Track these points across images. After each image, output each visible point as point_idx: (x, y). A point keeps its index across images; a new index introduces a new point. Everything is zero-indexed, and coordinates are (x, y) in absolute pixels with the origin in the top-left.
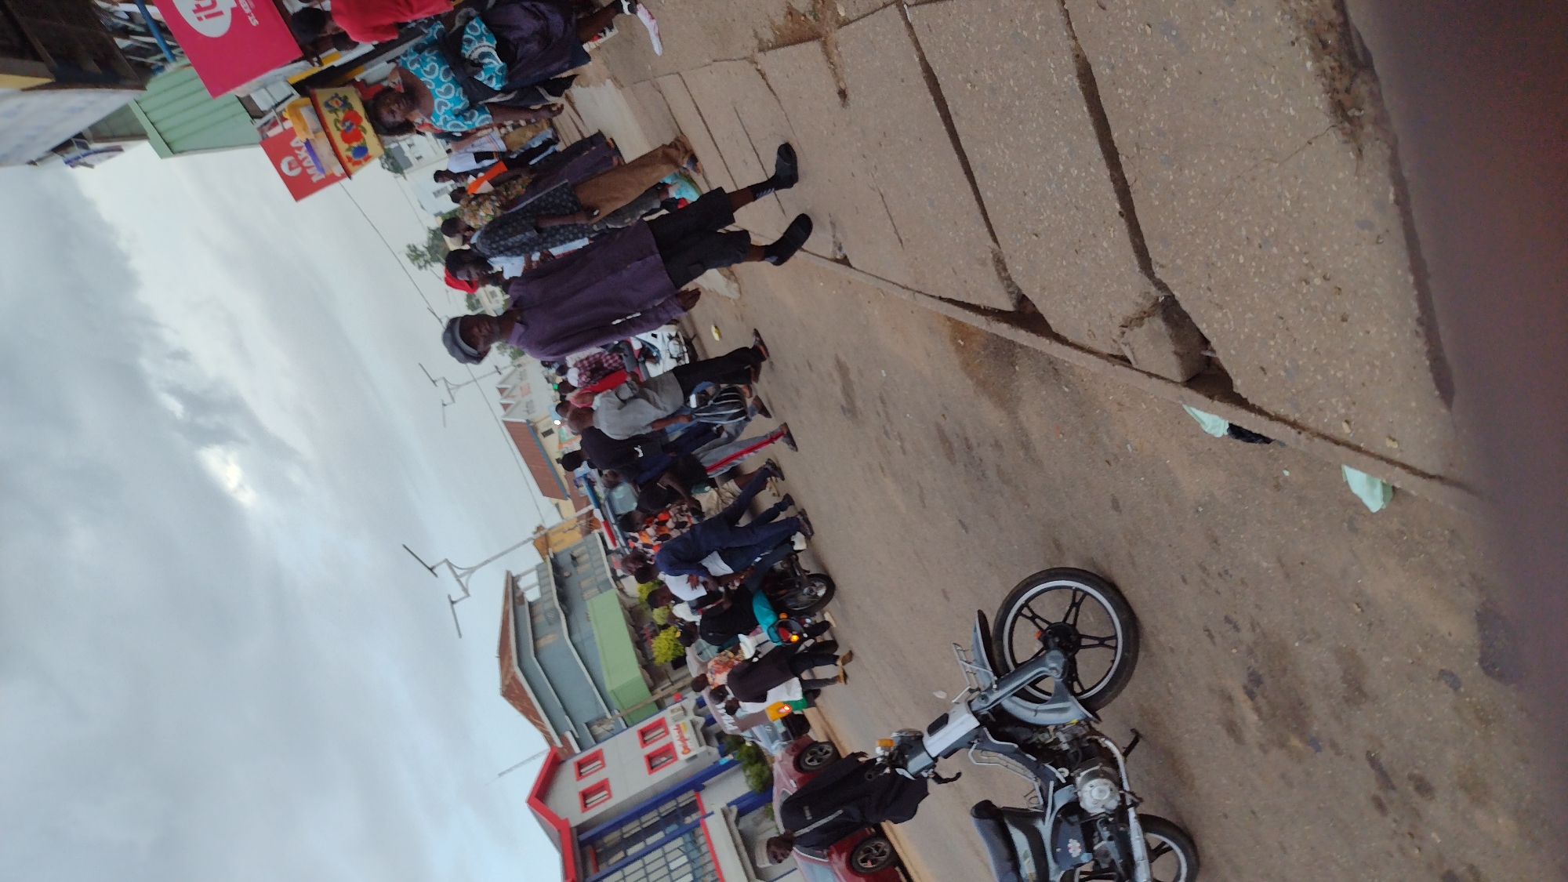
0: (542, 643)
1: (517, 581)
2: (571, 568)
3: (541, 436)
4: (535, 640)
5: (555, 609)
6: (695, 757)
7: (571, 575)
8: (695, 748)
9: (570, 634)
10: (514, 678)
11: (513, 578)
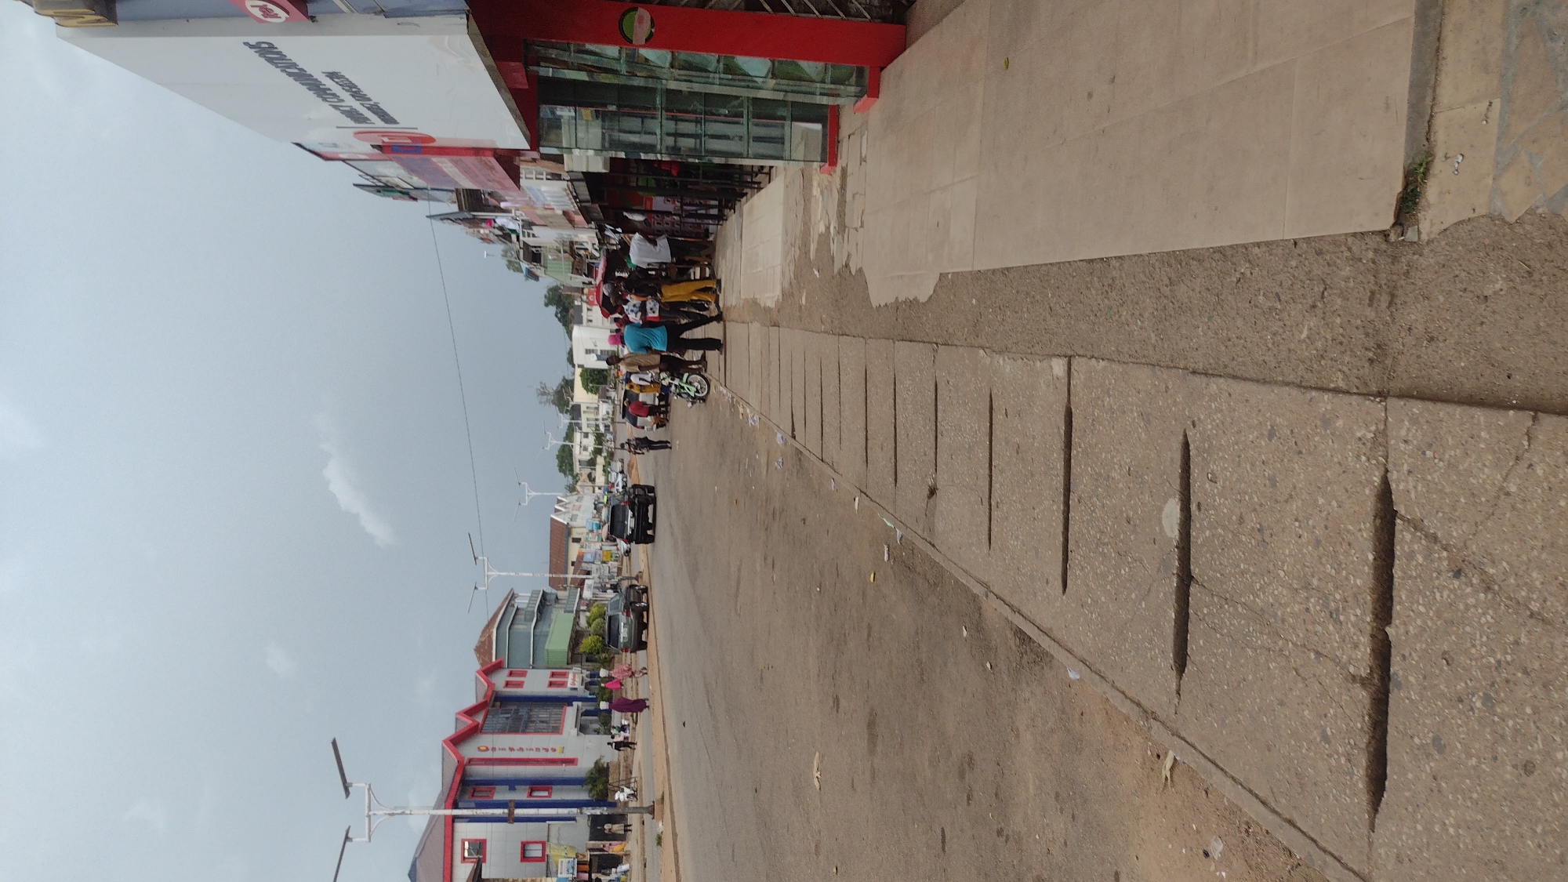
1: (516, 598)
2: (553, 603)
3: (571, 540)
4: (512, 624)
5: (534, 612)
6: (576, 689)
7: (550, 605)
8: (578, 685)
9: (534, 628)
10: (490, 637)
11: (513, 594)
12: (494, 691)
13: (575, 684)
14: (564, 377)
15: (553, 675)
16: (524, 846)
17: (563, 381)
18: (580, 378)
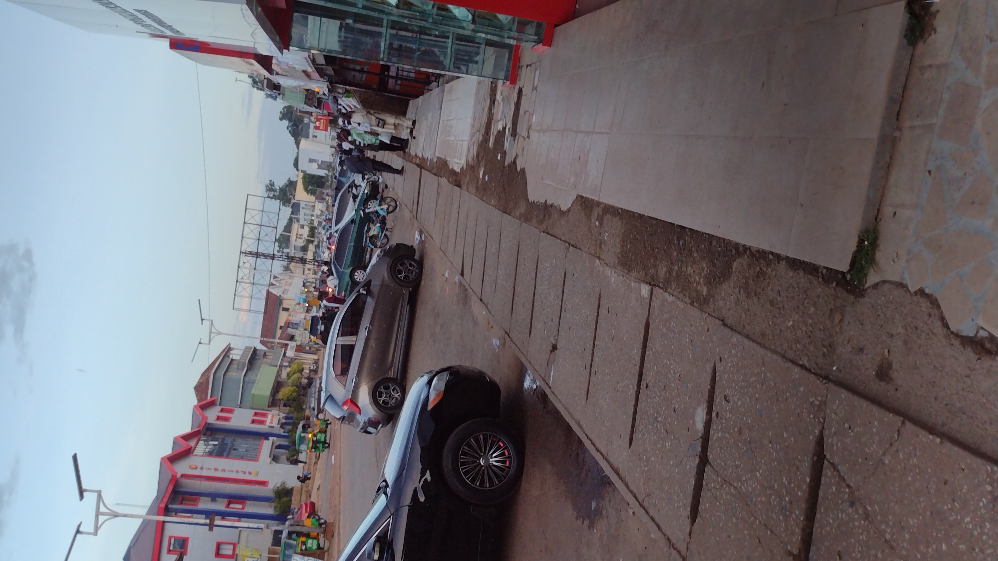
0: (229, 373)
1: (231, 351)
2: (261, 357)
3: (281, 309)
4: (227, 371)
5: (245, 363)
6: (273, 427)
7: (260, 359)
8: (275, 424)
9: (245, 376)
10: (208, 379)
11: (230, 348)
12: (206, 423)
13: (272, 424)
14: (289, 178)
15: (256, 414)
16: (219, 545)
17: (288, 181)
18: (302, 180)
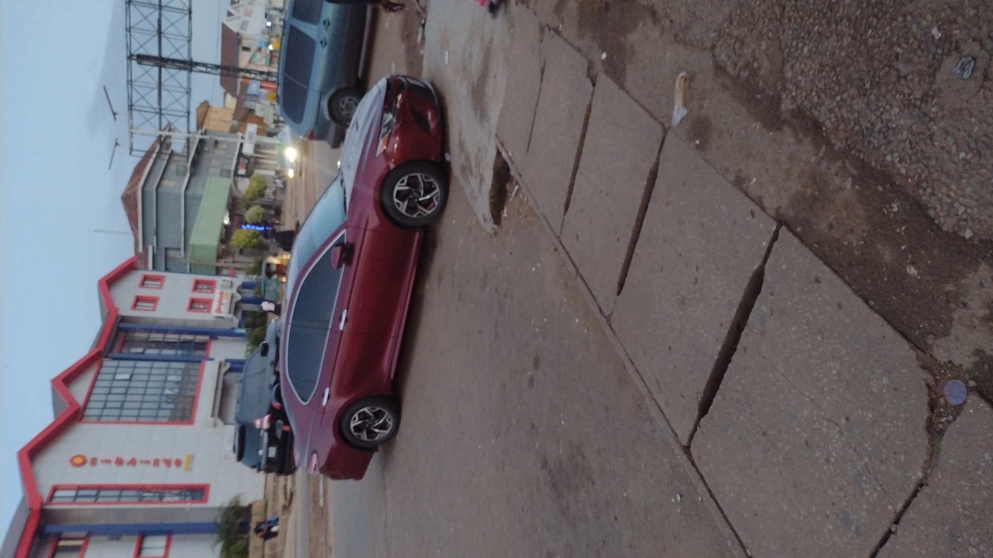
0: (166, 183)
4: (162, 178)
6: (222, 318)
8: (225, 312)
9: (187, 188)
12: (118, 316)
13: (220, 312)
15: (197, 285)
